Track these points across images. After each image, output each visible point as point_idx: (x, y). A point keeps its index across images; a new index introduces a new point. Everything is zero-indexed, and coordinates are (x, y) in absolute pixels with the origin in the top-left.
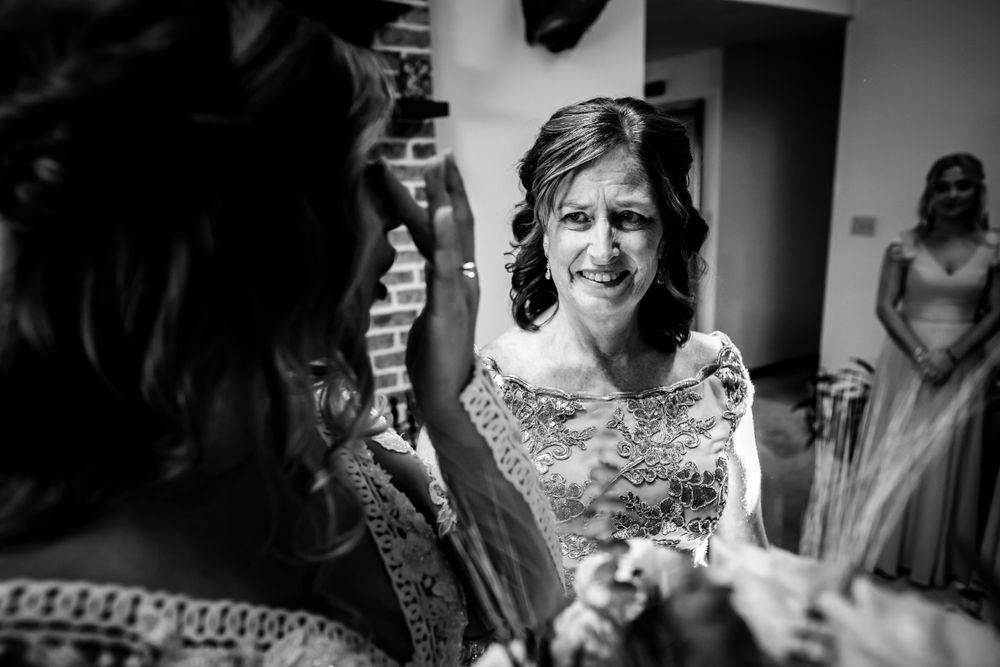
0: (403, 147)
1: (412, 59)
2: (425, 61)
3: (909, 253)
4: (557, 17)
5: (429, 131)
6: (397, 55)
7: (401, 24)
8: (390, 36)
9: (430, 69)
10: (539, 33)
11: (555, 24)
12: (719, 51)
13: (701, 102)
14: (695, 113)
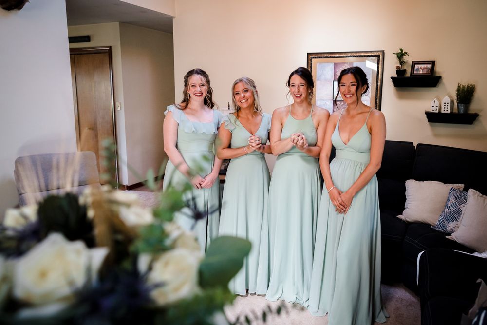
12: (118, 23)
13: (110, 47)
14: (109, 52)
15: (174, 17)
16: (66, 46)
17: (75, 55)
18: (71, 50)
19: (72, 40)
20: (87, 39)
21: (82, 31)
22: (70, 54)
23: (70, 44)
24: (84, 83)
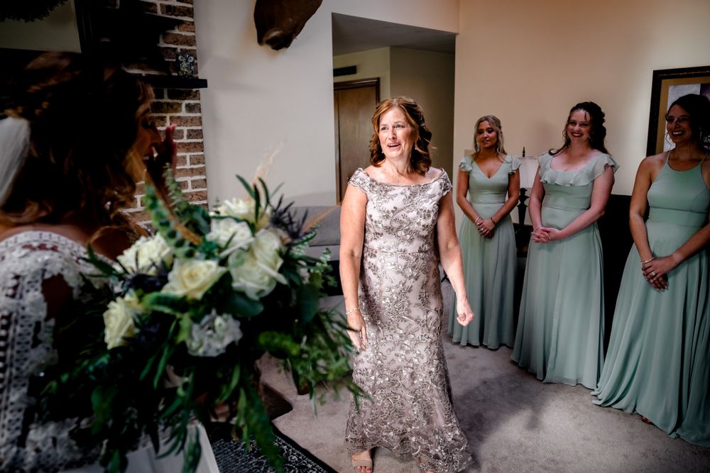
0: (180, 105)
1: (184, 52)
2: (193, 53)
3: (469, 168)
4: (276, 30)
5: (196, 96)
6: (175, 49)
7: (177, 31)
8: (170, 39)
9: (196, 58)
10: (265, 39)
11: (275, 34)
12: (388, 49)
13: (378, 79)
14: (376, 85)
15: (458, 34)
16: (329, 80)
17: (340, 91)
18: (336, 85)
19: (337, 72)
20: (352, 70)
21: (348, 61)
22: (334, 90)
23: (336, 77)
24: (348, 123)
